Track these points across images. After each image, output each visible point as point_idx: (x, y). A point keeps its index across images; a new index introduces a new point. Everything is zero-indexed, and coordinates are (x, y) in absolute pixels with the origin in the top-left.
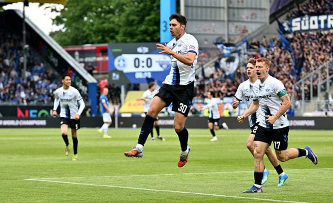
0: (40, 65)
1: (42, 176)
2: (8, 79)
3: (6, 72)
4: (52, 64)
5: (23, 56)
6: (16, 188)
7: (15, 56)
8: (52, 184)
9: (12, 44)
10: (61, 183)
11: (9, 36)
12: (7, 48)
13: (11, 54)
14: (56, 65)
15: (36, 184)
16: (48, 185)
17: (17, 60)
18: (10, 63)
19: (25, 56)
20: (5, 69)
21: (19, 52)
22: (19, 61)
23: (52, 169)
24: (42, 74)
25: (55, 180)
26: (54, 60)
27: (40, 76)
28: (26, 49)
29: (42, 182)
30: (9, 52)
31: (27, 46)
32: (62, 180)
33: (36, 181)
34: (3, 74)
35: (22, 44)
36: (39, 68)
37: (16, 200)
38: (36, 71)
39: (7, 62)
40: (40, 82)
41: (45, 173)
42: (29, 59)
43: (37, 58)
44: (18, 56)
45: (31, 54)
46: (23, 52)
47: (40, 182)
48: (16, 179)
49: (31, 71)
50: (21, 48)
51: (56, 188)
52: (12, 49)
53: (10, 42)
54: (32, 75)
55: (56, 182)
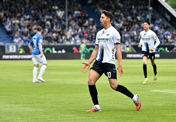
0: (159, 20)
1: (161, 89)
2: (140, 28)
3: (138, 24)
4: (166, 19)
5: (148, 14)
6: (146, 96)
7: (143, 15)
8: (167, 94)
9: (142, 7)
10: (173, 93)
11: (140, 2)
12: (139, 10)
13: (141, 14)
14: (169, 20)
15: (158, 94)
16: (165, 94)
17: (145, 17)
18: (141, 19)
19: (150, 14)
20: (138, 23)
21: (146, 12)
22: (146, 17)
23: (167, 84)
24: (160, 25)
25: (170, 91)
26: (168, 17)
27: (159, 27)
28: (150, 10)
29: (162, 92)
30: (140, 12)
31: (151, 8)
32: (174, 91)
33: (158, 92)
34: (137, 26)
35: (148, 7)
36: (158, 22)
37: (145, 104)
38: (157, 24)
39: (139, 18)
40: (159, 30)
41: (163, 87)
42: (152, 16)
43: (157, 16)
44: (146, 14)
45: (153, 13)
46: (149, 12)
47: (160, 92)
48: (145, 91)
49: (153, 23)
50: (147, 10)
51: (170, 96)
52: (142, 10)
53: (141, 6)
54: (154, 26)
55: (170, 92)
